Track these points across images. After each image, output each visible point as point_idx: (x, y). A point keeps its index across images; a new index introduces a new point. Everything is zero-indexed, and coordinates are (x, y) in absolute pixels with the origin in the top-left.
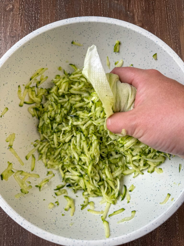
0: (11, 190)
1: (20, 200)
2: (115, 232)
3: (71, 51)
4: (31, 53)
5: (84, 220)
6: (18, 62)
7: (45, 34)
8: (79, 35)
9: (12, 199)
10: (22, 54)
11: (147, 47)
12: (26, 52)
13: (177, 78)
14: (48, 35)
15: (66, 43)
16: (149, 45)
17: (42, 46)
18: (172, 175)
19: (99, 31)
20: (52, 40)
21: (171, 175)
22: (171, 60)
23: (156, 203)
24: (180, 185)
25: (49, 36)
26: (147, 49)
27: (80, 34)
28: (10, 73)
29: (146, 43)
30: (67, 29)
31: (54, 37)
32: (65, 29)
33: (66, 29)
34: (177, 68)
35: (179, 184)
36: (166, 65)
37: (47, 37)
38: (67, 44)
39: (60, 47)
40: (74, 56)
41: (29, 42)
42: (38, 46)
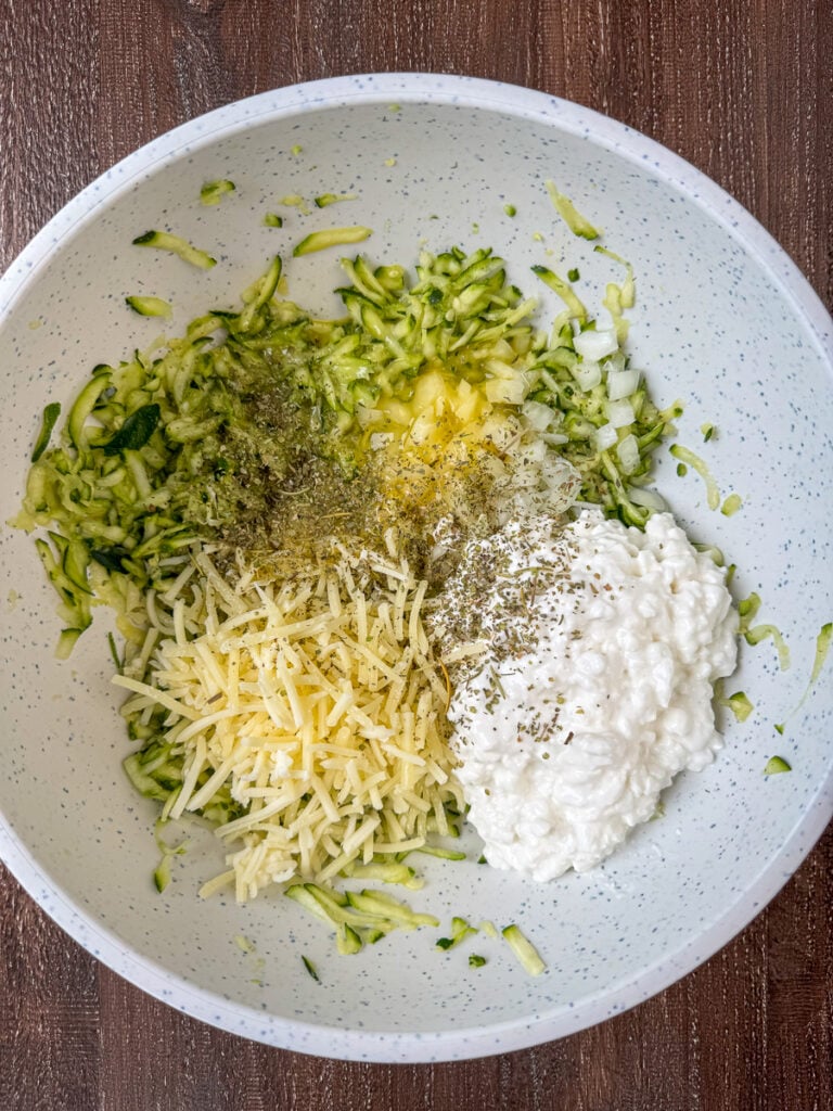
0: (56, 332)
1: (31, 379)
2: (13, 776)
3: (718, 387)
4: (645, 220)
5: (34, 644)
6: (586, 176)
7: (740, 255)
8: (792, 405)
9: (19, 351)
10: (622, 183)
11: (811, 722)
12: (637, 196)
13: (699, 884)
14: (741, 272)
15: (742, 355)
16: (820, 730)
17: (691, 255)
18: (297, 943)
19: (828, 488)
20: (731, 293)
21: (293, 941)
22: (770, 845)
23: (168, 906)
24: (256, 985)
25: (738, 273)
26: (803, 725)
27: (796, 406)
28: (526, 158)
29: (826, 714)
30: (793, 346)
31: (744, 299)
32: (792, 336)
33: (795, 342)
34: (738, 878)
35: (257, 981)
36: (748, 825)
37: (736, 269)
38: (739, 358)
39: (717, 333)
40: (699, 402)
41: (682, 199)
42: (682, 238)
